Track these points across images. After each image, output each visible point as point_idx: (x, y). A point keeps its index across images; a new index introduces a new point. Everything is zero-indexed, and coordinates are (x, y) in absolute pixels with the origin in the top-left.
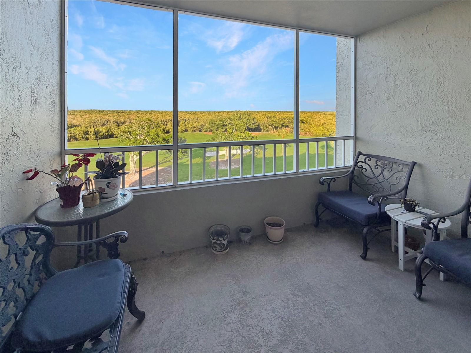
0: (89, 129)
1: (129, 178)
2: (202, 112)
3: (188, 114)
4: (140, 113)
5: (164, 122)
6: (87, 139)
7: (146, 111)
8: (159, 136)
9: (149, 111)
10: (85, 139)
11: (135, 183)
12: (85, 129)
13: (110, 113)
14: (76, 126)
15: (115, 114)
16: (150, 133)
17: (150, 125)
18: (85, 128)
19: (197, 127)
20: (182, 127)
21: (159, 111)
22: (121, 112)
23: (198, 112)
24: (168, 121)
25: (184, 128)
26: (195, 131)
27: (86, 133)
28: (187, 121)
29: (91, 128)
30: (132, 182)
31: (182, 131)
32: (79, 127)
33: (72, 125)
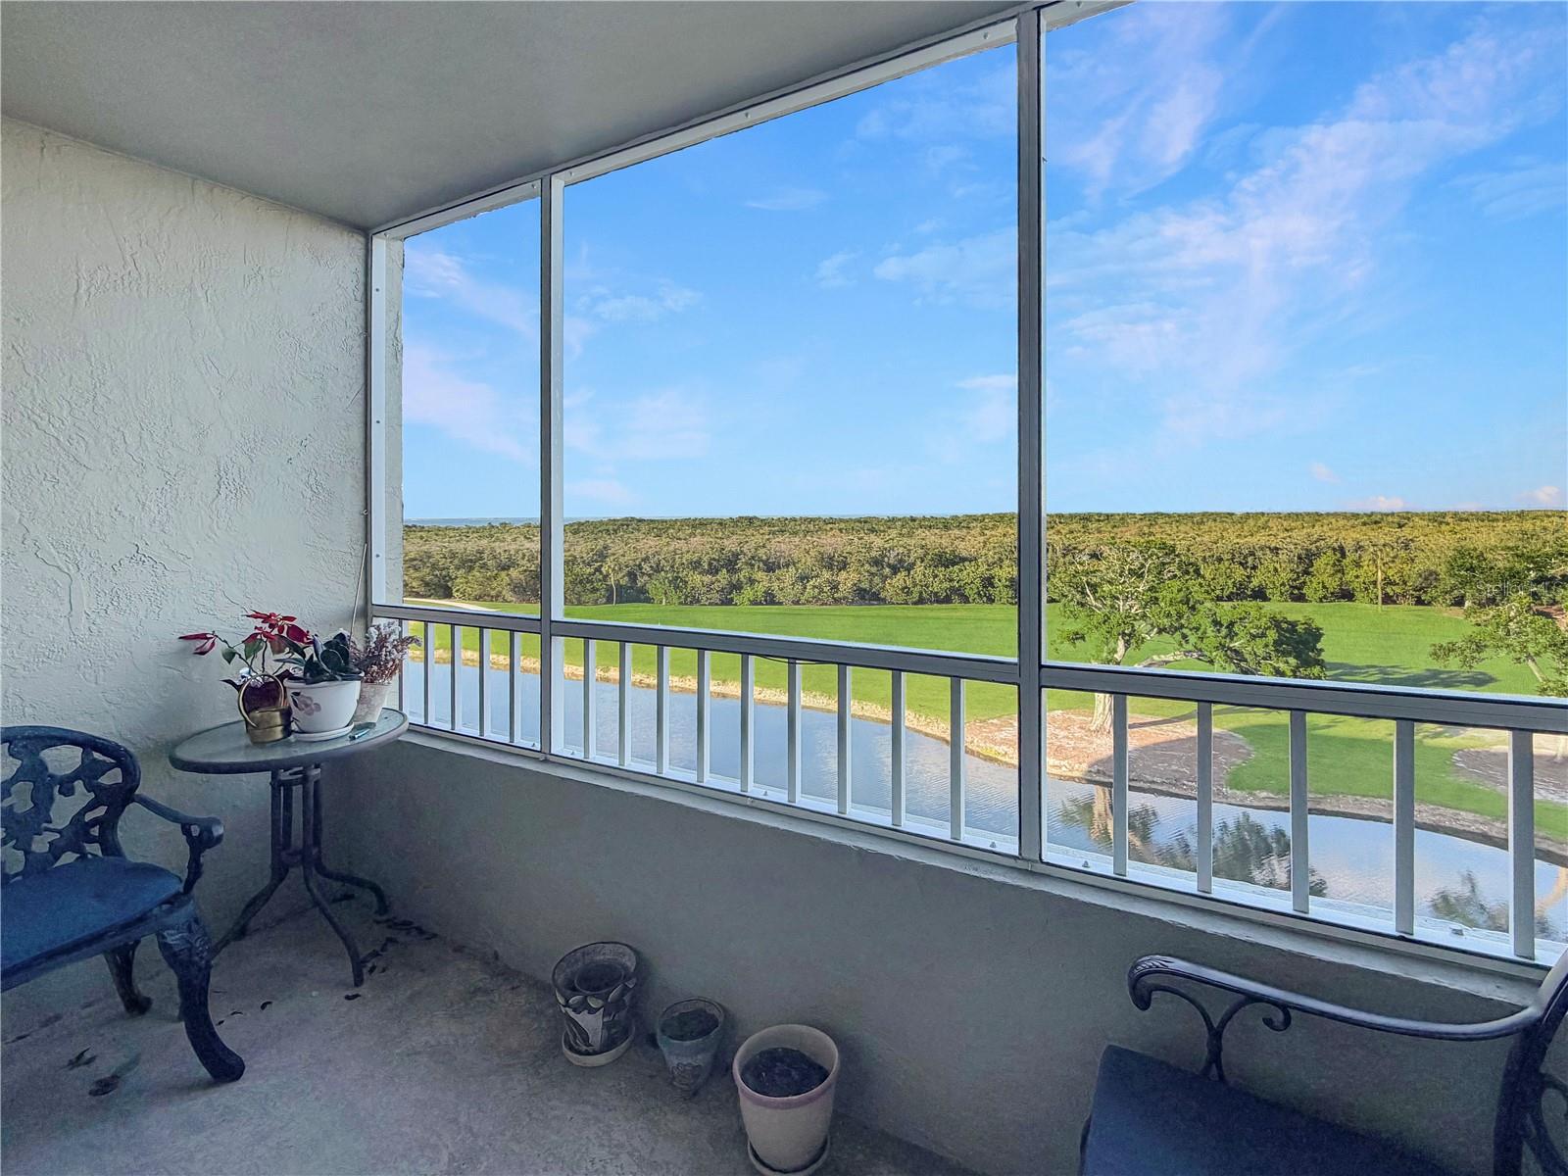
0: (996, 571)
1: (1092, 743)
2: (1444, 515)
3: (1364, 524)
4: (1160, 521)
5: (1245, 557)
6: (991, 600)
7: (1179, 515)
8: (1193, 608)
9: (1191, 516)
10: (985, 599)
11: (1106, 762)
12: (987, 570)
13: (1060, 523)
14: (964, 560)
15: (1074, 526)
16: (1159, 595)
17: (1164, 564)
18: (986, 567)
19: (1405, 583)
20: (1325, 578)
21: (1232, 514)
22: (1097, 518)
23: (1422, 516)
24: (1259, 554)
25: (1333, 584)
26: (1388, 599)
27: (988, 582)
28: (1351, 557)
29: (1001, 566)
30: (1100, 757)
31: (1325, 597)
32: (973, 563)
33: (955, 557)
